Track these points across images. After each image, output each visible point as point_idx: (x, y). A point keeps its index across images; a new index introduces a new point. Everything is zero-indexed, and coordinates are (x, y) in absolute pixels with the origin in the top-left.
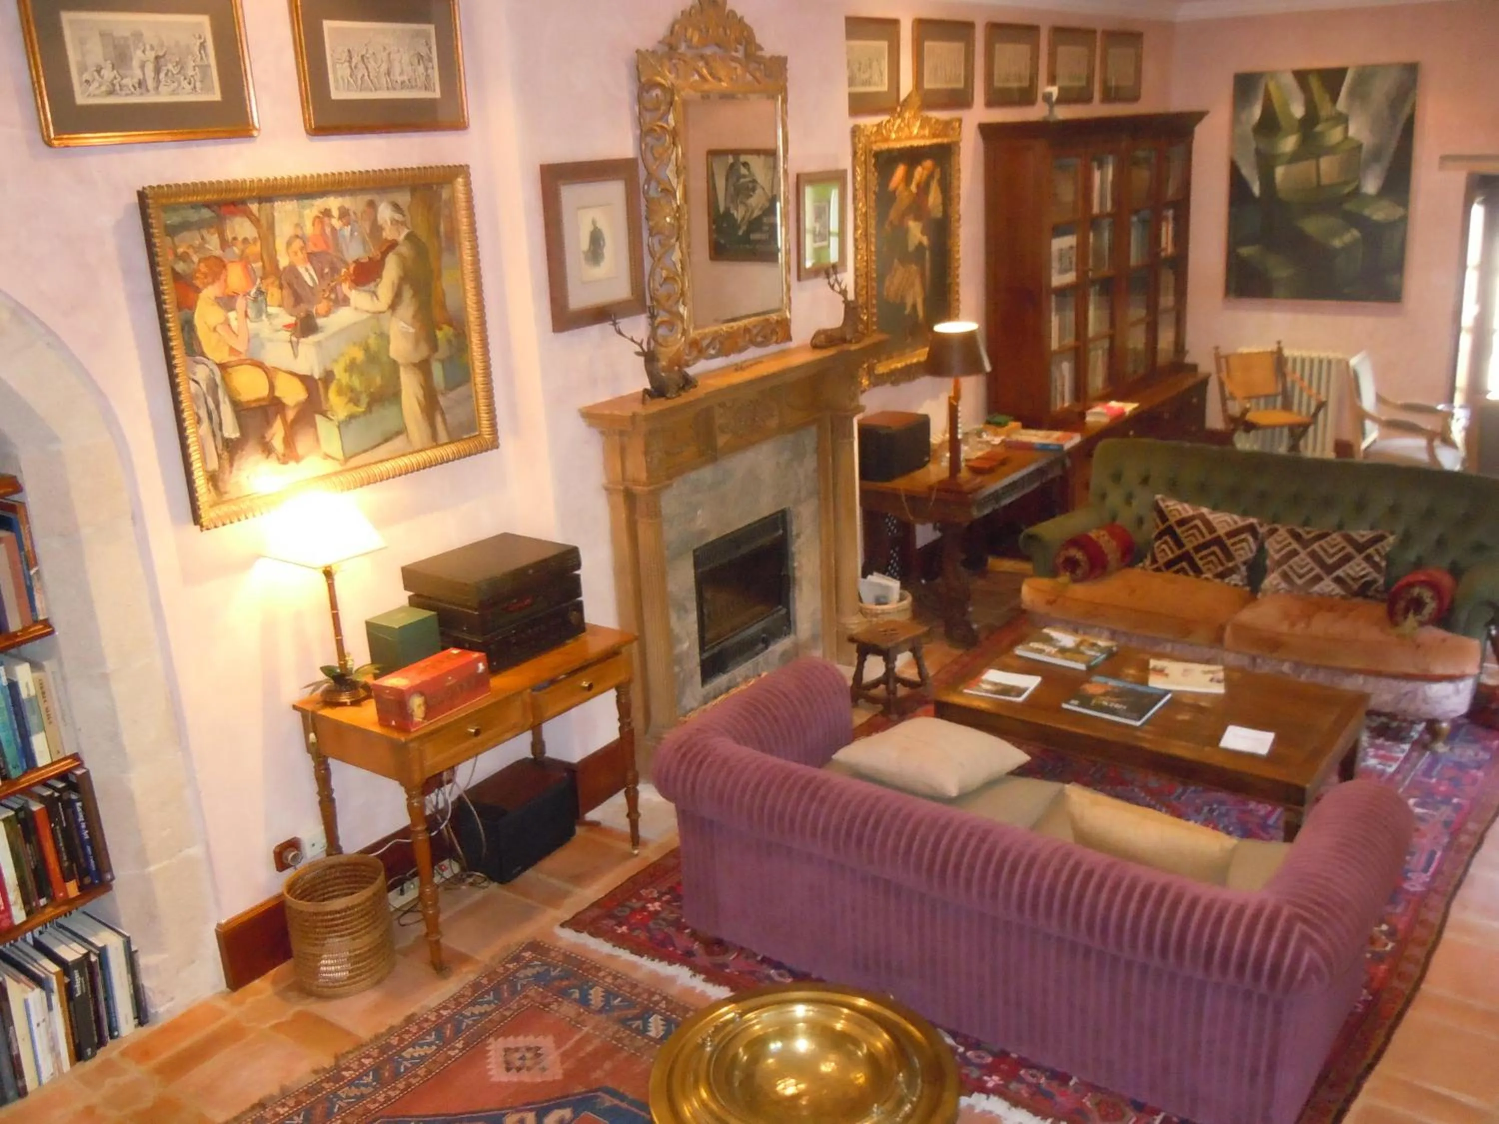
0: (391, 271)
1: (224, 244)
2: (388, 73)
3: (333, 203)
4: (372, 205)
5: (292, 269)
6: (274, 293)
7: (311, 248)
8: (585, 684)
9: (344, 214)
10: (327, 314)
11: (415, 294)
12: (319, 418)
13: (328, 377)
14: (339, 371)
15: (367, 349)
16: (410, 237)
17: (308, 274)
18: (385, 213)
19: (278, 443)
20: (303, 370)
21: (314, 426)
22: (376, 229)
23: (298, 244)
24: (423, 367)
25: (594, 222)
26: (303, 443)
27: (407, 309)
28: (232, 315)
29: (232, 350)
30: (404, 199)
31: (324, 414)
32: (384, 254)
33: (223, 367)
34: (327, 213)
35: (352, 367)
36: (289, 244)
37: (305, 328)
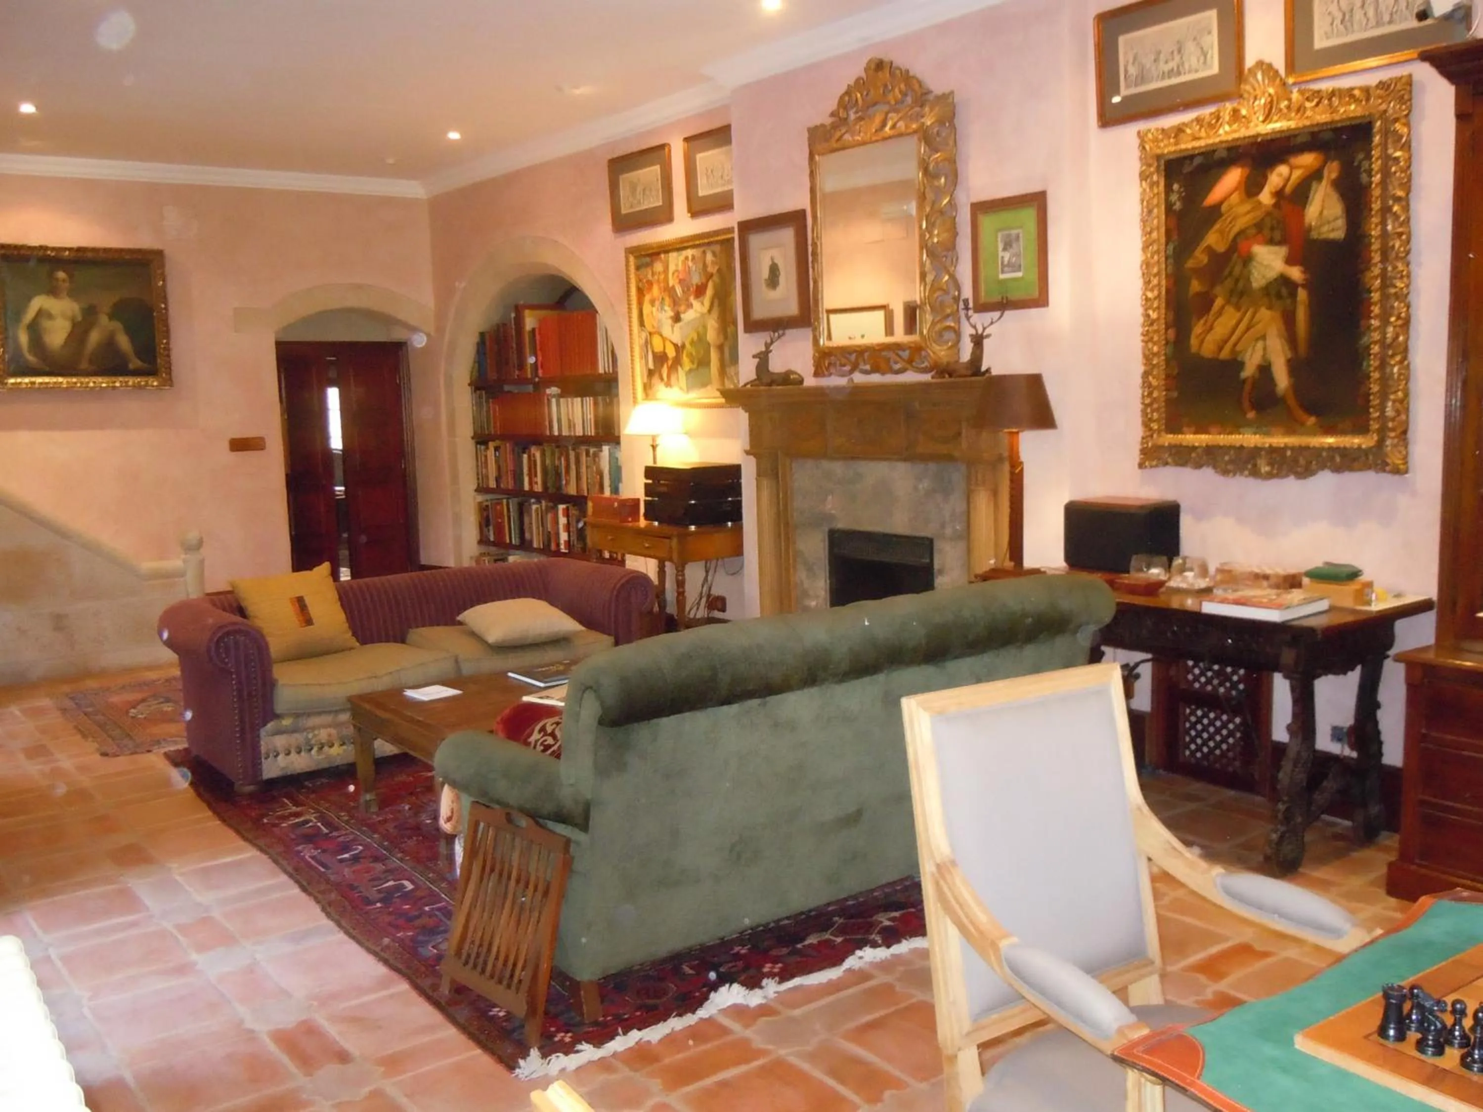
0: (709, 292)
1: (653, 274)
2: (722, 177)
3: (689, 253)
4: (704, 252)
5: (673, 287)
6: (667, 300)
7: (681, 277)
8: (647, 545)
9: (693, 257)
10: (684, 313)
11: (719, 305)
12: (679, 368)
13: (683, 346)
14: (688, 345)
15: (698, 334)
16: (719, 271)
17: (679, 290)
18: (709, 257)
19: (665, 376)
20: (675, 341)
21: (677, 370)
22: (705, 266)
23: (676, 274)
24: (720, 348)
25: (772, 259)
26: (673, 378)
27: (715, 313)
28: (654, 309)
29: (653, 327)
30: (717, 248)
31: (681, 366)
32: (708, 281)
33: (650, 334)
34: (687, 258)
35: (692, 343)
36: (673, 274)
37: (677, 318)
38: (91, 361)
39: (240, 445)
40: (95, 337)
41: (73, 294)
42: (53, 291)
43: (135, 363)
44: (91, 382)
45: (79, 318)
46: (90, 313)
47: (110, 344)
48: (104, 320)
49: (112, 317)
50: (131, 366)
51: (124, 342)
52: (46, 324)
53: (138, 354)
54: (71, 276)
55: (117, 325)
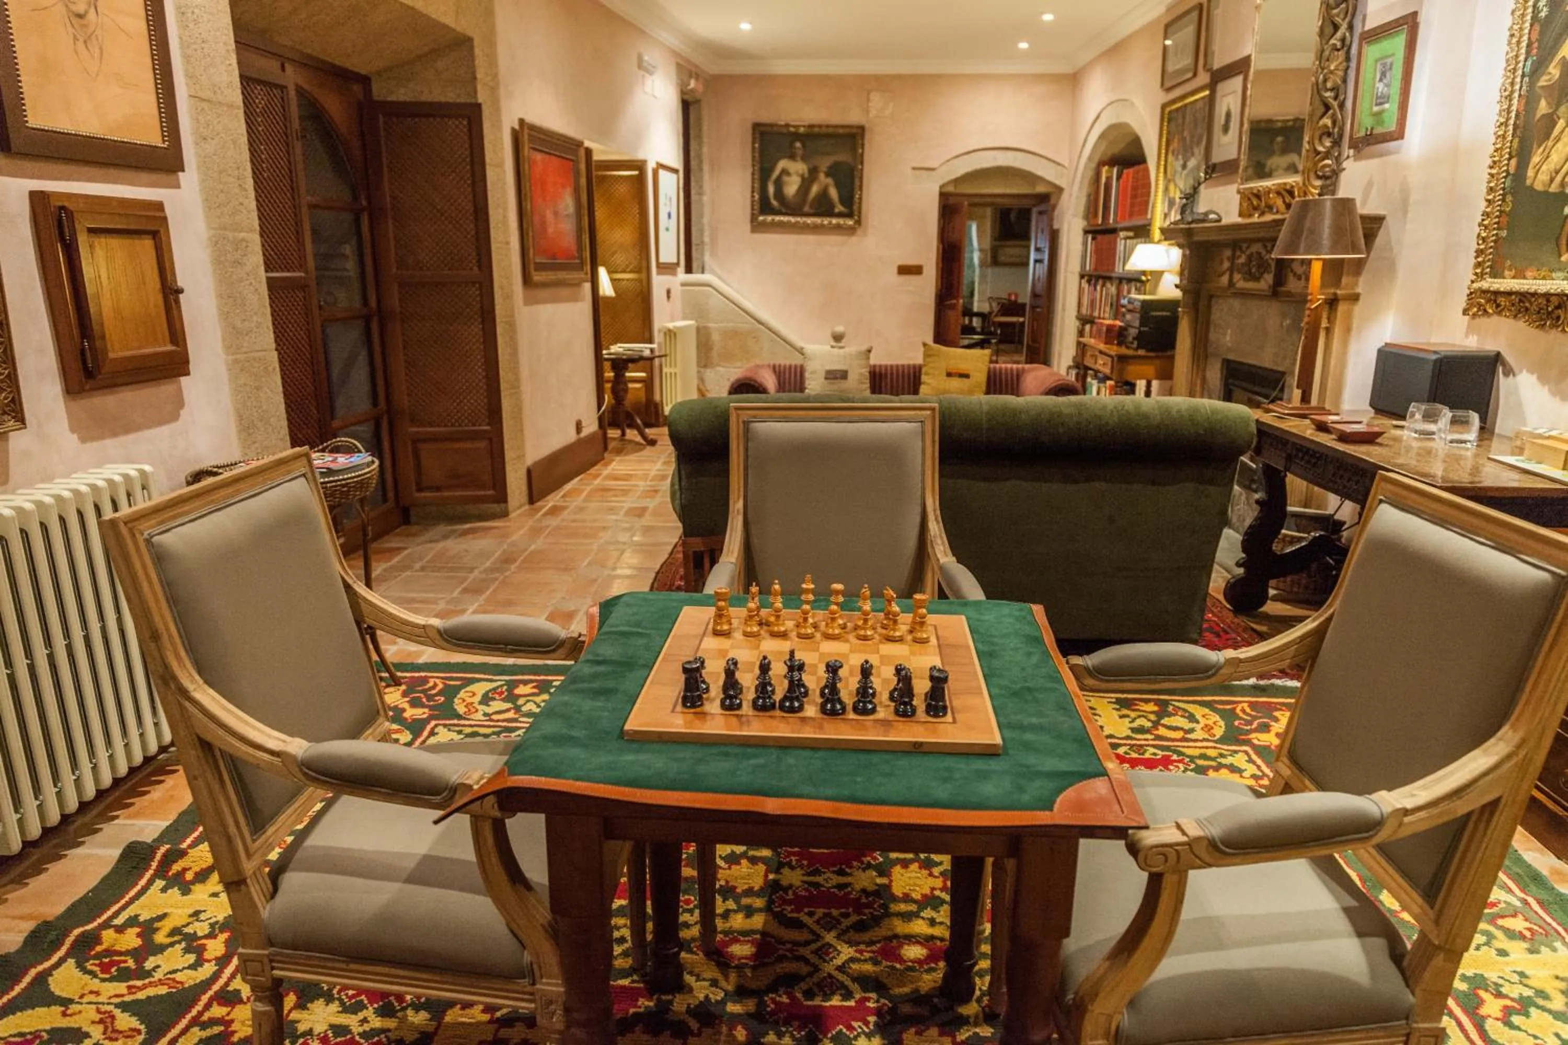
6: (1181, 151)
10: (1189, 160)
25: (1228, 105)
28: (1174, 159)
29: (1171, 174)
33: (1169, 181)
37: (1184, 166)
38: (811, 207)
39: (904, 270)
40: (815, 189)
41: (804, 159)
42: (792, 157)
43: (839, 208)
44: (809, 220)
45: (806, 175)
46: (814, 172)
47: (824, 194)
48: (822, 176)
49: (827, 175)
50: (837, 210)
51: (833, 193)
52: (786, 178)
53: (842, 202)
54: (804, 146)
55: (830, 181)
